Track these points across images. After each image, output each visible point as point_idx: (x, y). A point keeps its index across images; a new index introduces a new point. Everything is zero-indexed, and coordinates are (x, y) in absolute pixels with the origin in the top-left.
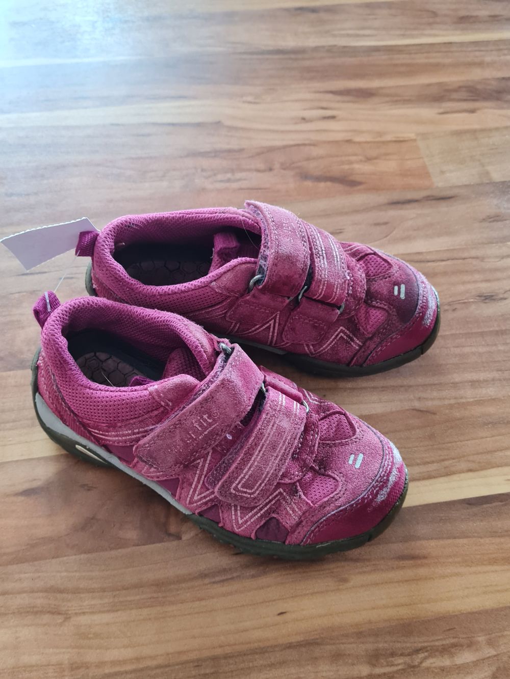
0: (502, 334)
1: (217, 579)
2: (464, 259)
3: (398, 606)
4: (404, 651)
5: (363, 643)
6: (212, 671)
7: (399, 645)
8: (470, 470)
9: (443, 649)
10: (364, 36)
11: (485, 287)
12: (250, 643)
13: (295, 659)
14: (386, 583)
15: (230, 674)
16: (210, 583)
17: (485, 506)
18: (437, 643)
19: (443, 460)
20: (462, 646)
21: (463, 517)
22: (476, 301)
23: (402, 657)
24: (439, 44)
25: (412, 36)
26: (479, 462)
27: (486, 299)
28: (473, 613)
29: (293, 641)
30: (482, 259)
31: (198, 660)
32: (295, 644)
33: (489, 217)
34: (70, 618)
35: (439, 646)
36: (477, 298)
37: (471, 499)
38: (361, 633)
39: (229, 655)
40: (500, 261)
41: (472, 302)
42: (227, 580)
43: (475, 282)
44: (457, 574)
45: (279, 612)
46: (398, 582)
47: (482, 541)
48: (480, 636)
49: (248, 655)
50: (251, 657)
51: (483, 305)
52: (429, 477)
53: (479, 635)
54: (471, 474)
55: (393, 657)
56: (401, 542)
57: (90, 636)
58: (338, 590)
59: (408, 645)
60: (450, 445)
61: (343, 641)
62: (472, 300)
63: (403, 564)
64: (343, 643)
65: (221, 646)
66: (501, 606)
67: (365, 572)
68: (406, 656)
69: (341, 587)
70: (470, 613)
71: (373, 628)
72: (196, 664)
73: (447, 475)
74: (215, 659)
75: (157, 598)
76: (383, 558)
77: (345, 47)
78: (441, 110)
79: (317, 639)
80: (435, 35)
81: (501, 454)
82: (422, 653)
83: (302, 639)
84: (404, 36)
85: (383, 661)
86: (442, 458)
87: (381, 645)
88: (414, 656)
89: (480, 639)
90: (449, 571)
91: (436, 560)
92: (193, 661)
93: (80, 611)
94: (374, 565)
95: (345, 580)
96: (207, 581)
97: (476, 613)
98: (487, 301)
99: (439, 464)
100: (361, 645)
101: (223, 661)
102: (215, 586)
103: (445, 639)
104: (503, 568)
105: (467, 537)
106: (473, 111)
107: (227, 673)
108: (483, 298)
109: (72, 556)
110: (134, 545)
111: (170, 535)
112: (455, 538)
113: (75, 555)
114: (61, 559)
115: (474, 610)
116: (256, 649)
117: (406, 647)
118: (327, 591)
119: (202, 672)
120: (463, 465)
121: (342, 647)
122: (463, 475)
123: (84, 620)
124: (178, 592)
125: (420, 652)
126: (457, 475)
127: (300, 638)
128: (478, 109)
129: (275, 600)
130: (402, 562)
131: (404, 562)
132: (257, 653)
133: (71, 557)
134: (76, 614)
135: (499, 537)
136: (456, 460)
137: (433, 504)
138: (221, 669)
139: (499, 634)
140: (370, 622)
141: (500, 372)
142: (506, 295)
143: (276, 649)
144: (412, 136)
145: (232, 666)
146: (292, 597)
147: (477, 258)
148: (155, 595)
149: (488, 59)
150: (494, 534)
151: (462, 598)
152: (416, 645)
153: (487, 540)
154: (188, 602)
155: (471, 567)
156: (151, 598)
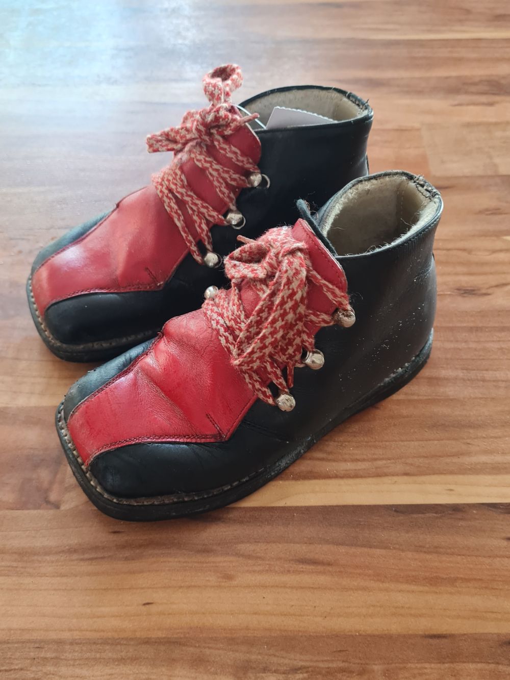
0: (477, 331)
1: (87, 556)
2: (448, 250)
3: (285, 615)
4: (279, 668)
5: (233, 651)
6: (53, 655)
7: (275, 660)
8: (407, 474)
9: (327, 672)
10: (386, 30)
11: (466, 281)
12: (103, 631)
13: (150, 657)
14: (277, 586)
15: (72, 663)
16: (77, 560)
17: (415, 516)
18: (321, 665)
19: (376, 460)
20: (352, 672)
21: (386, 525)
22: (453, 294)
23: (274, 674)
24: (467, 40)
25: (438, 32)
26: (419, 467)
27: (465, 293)
28: (374, 636)
29: (153, 636)
30: (469, 251)
31: (41, 641)
32: (153, 640)
33: (487, 210)
35: (323, 668)
36: (456, 291)
37: (400, 505)
38: (233, 639)
39: (77, 641)
40: (490, 255)
41: (450, 295)
42: (96, 558)
43: (457, 274)
44: (364, 589)
45: (144, 602)
46: (292, 588)
47: (403, 554)
48: (374, 664)
49: (98, 644)
50: (101, 648)
51: (460, 299)
52: (356, 476)
53: (376, 662)
54: (406, 478)
55: (265, 673)
56: (306, 543)
58: (219, 587)
59: (287, 661)
60: (387, 443)
61: (210, 645)
62: (449, 293)
63: (302, 568)
64: (209, 648)
65: (70, 630)
66: (410, 632)
67: (254, 571)
68: (280, 673)
69: (223, 584)
70: (370, 636)
71: (249, 635)
72: (37, 645)
73: (378, 475)
74: (60, 642)
75: (16, 567)
76: (280, 559)
77: (363, 40)
78: (456, 102)
79: (181, 638)
80: (464, 31)
81: (448, 460)
82: (301, 673)
83: (164, 636)
84: (429, 31)
85: (251, 675)
86: (376, 457)
87: (253, 657)
88: (290, 676)
89: (376, 668)
90: (356, 584)
91: (342, 569)
92: (35, 642)
94: (267, 564)
95: (230, 577)
96: (75, 556)
97: (378, 636)
98: (465, 295)
99: (370, 463)
100: (231, 653)
101: (69, 647)
102: (82, 563)
103: (332, 661)
104: (421, 588)
105: (386, 548)
106: (491, 104)
107: (69, 660)
108: (462, 292)
110: (7, 509)
111: (48, 502)
112: (371, 547)
115: (377, 633)
116: (109, 639)
117: (283, 663)
118: (206, 586)
119: (42, 655)
120: (399, 468)
121: (208, 651)
122: (396, 478)
124: (40, 565)
125: (299, 672)
126: (390, 478)
127: (160, 634)
128: (497, 102)
129: (143, 588)
130: (301, 566)
131: (304, 567)
132: (108, 644)
135: (425, 552)
136: (392, 461)
137: (353, 506)
138: (63, 655)
139: (401, 666)
140: (247, 628)
141: (465, 371)
142: (490, 291)
143: (132, 643)
144: (417, 125)
145: (76, 654)
146: (164, 587)
147: (464, 250)
148: (15, 564)
150: (420, 549)
151: (364, 616)
152: (295, 663)
153: (410, 555)
154: (47, 576)
155: (383, 582)
156: (9, 567)
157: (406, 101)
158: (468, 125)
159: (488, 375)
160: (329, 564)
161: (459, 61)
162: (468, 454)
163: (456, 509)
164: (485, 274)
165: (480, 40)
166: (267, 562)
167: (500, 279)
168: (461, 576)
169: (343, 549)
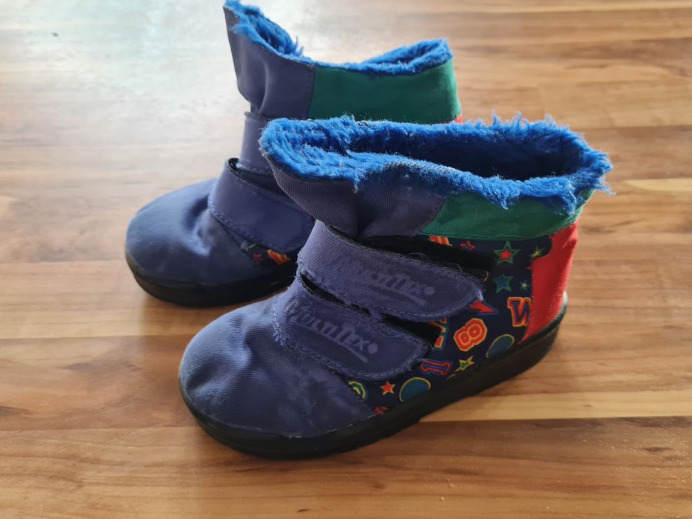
1: (242, 468)
8: (544, 392)
11: (590, 220)
14: (426, 494)
16: (233, 471)
17: (556, 429)
21: (528, 438)
26: (556, 385)
34: (83, 486)
37: (541, 420)
42: (251, 470)
44: (511, 496)
45: (300, 509)
46: (440, 495)
47: (546, 464)
54: (545, 396)
56: (452, 455)
57: (97, 506)
58: (371, 495)
63: (449, 477)
67: (403, 481)
69: (374, 492)
76: (428, 469)
78: (570, 65)
84: (541, 5)
90: (502, 491)
91: (488, 478)
93: (95, 481)
94: (416, 474)
95: (379, 487)
96: (231, 469)
98: (590, 232)
102: (238, 474)
104: (567, 495)
105: (529, 459)
106: (603, 66)
108: (587, 229)
109: (101, 428)
110: (165, 426)
112: (515, 458)
113: (105, 428)
114: (90, 430)
118: (358, 495)
120: (537, 386)
122: (535, 396)
123: (95, 490)
126: (528, 395)
128: (609, 65)
129: (298, 496)
131: (451, 476)
133: (100, 430)
134: (90, 483)
135: (567, 462)
141: (595, 300)
142: (613, 229)
144: (534, 85)
146: (318, 496)
148: (174, 476)
149: (627, 24)
150: (562, 459)
153: (553, 465)
156: (168, 478)
157: (522, 65)
158: (583, 85)
159: (618, 303)
160: (475, 474)
161: (571, 30)
162: (605, 373)
163: (594, 423)
164: (607, 214)
165: (588, 12)
166: (416, 472)
167: (622, 218)
168: (605, 483)
169: (487, 461)
